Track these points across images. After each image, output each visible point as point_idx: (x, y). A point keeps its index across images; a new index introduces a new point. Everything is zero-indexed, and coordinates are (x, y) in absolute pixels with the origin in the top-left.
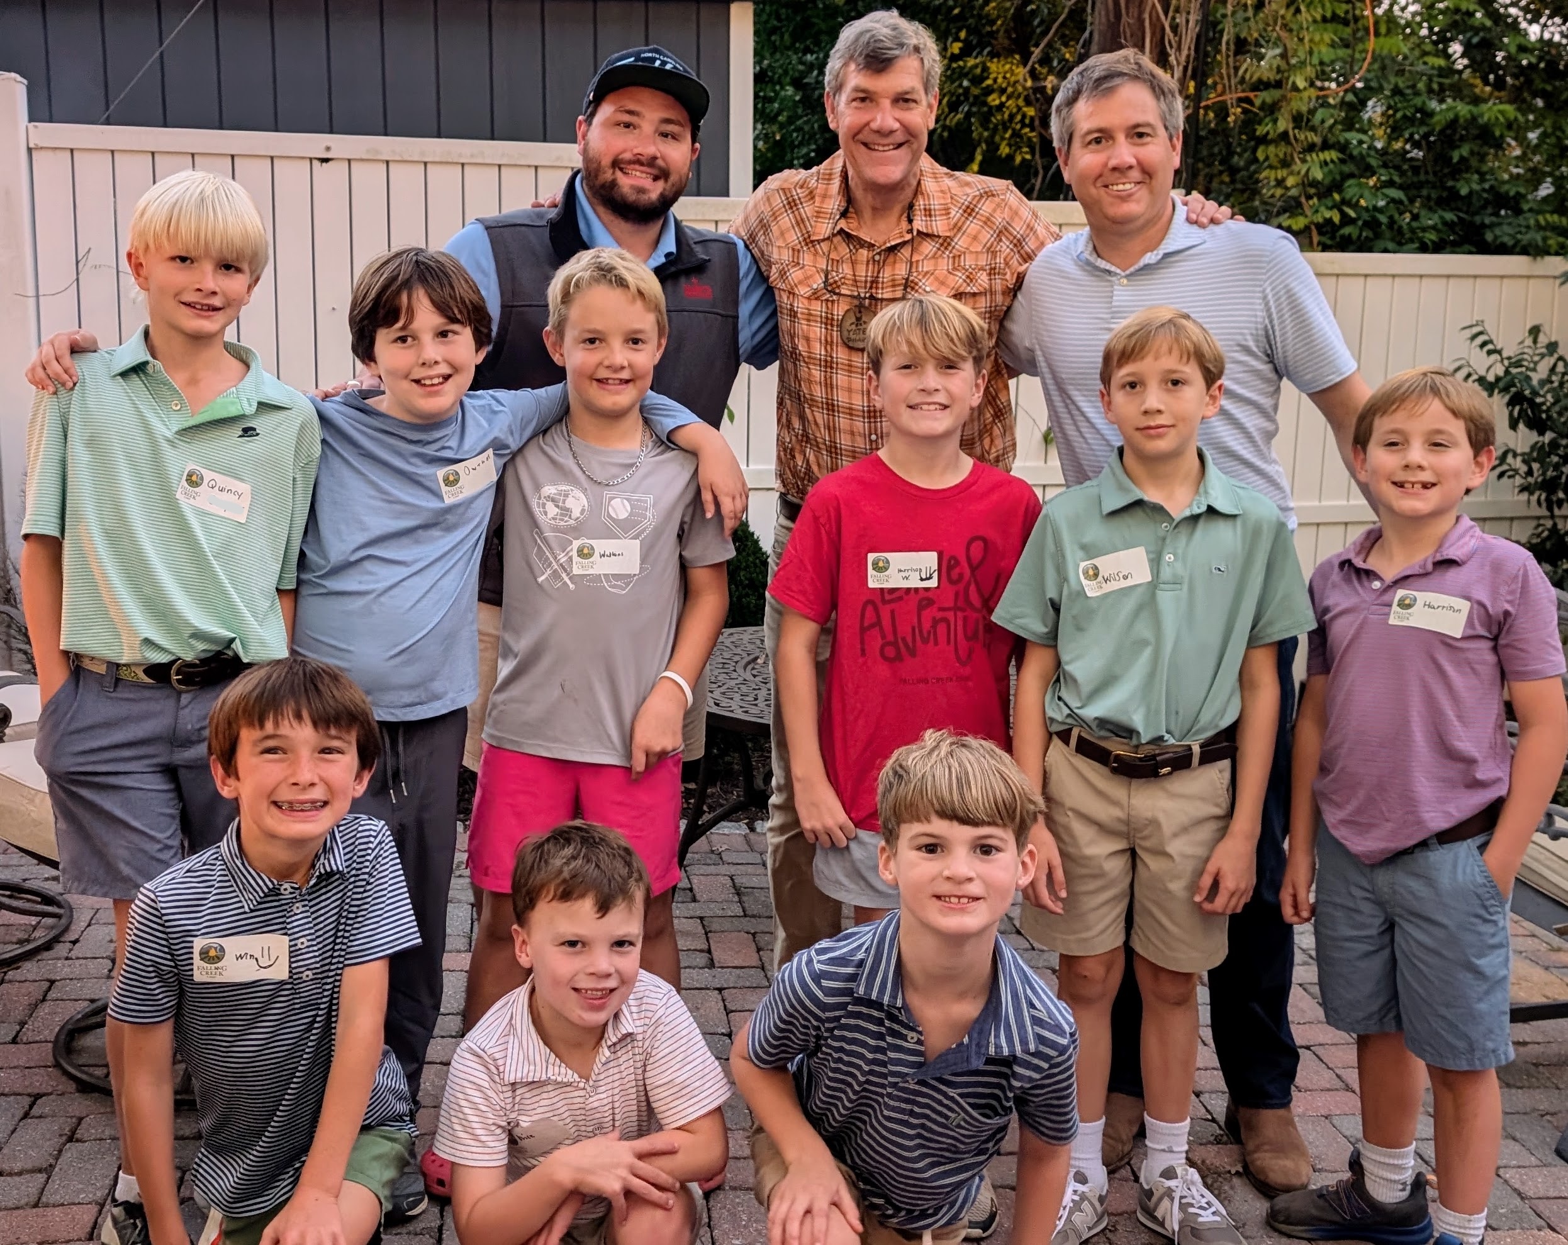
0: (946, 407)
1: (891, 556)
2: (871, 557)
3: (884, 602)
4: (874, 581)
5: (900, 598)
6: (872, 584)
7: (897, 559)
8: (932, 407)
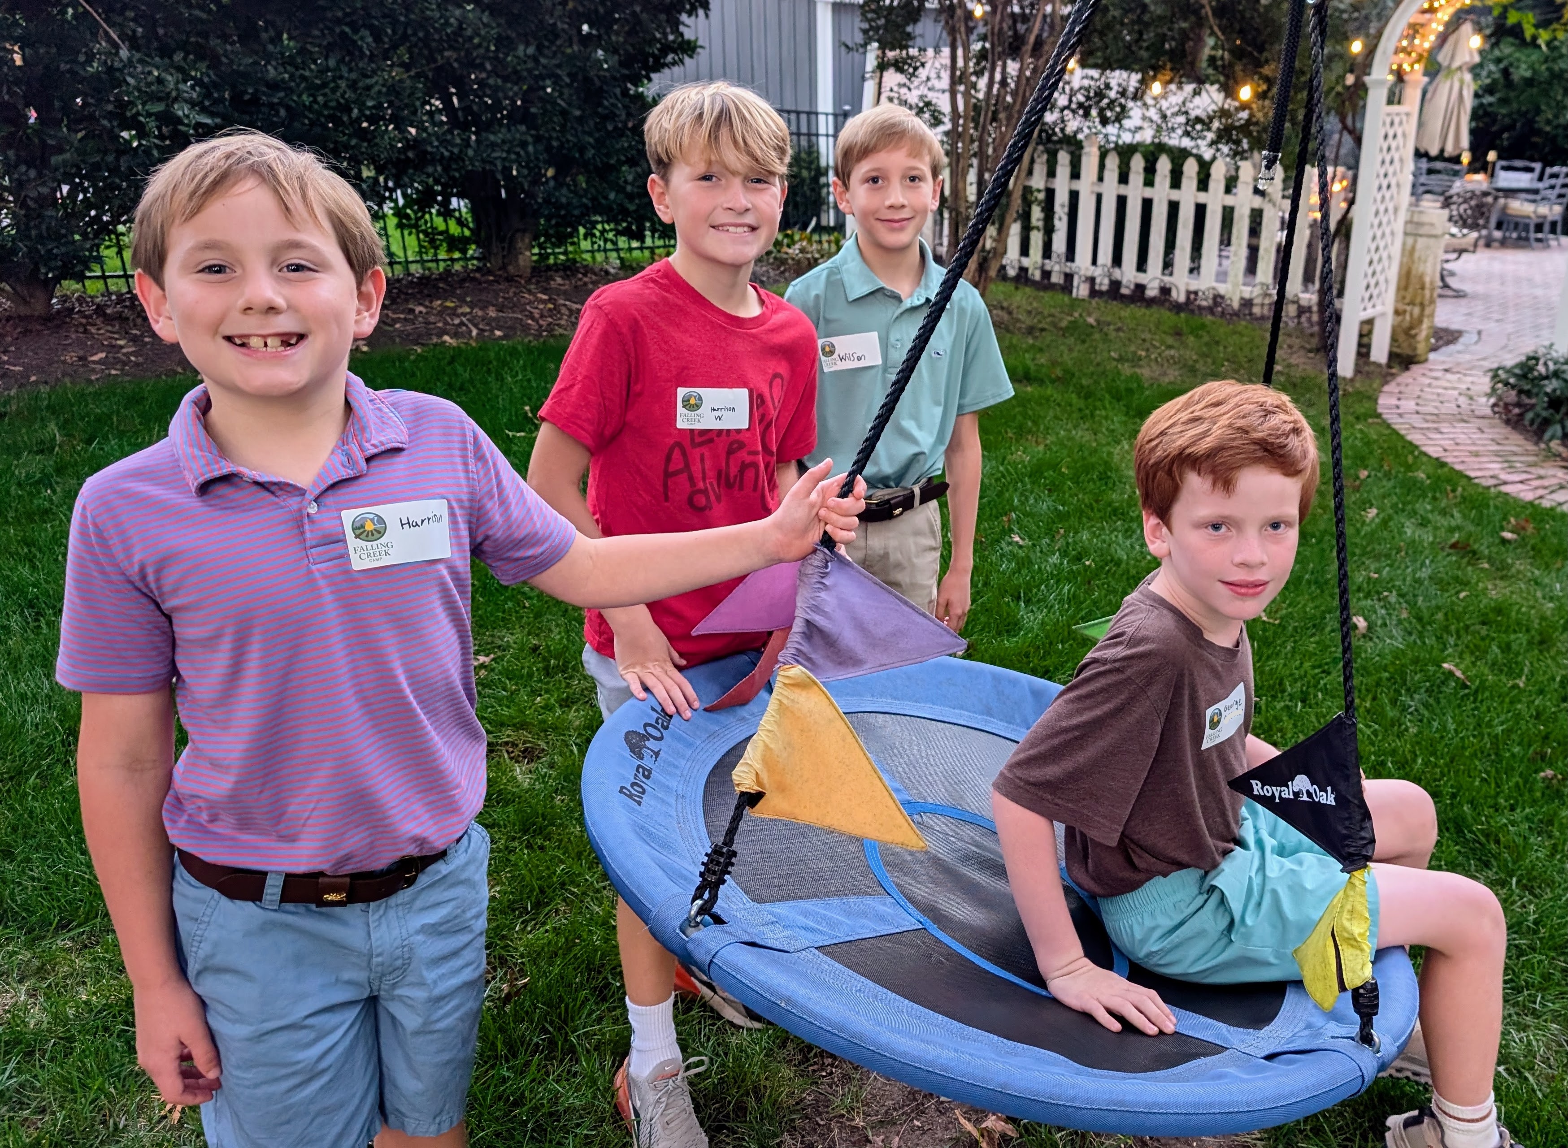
0: (753, 229)
1: (706, 393)
2: (682, 392)
3: (694, 445)
4: (684, 420)
5: (711, 440)
6: (681, 424)
7: (711, 396)
8: (740, 230)
